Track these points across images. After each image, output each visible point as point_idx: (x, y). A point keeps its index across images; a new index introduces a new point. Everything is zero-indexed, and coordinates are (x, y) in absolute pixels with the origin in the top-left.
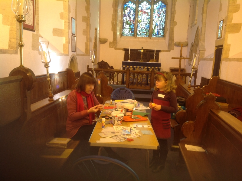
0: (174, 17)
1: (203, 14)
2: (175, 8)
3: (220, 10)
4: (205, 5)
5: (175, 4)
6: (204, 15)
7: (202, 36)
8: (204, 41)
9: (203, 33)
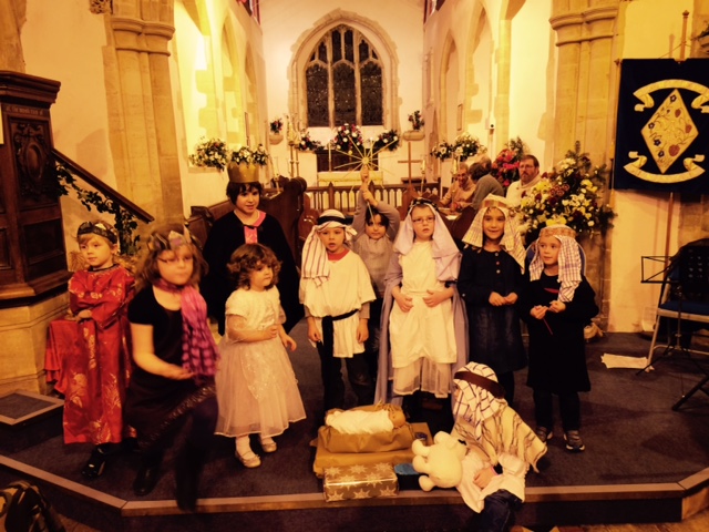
0: (396, 89)
1: (440, 88)
2: (396, 74)
3: (458, 89)
4: (443, 75)
5: (396, 68)
6: (443, 90)
7: (443, 124)
8: (446, 132)
9: (443, 119)
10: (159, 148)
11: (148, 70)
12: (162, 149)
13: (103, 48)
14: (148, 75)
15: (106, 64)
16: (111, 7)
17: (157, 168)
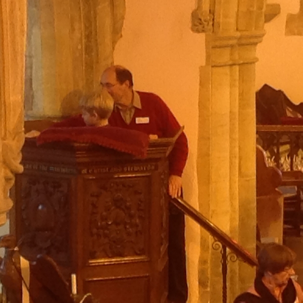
10: (240, 169)
11: (237, 83)
12: (243, 170)
13: (201, 68)
14: (237, 88)
15: (201, 84)
16: (213, 25)
17: (237, 192)
